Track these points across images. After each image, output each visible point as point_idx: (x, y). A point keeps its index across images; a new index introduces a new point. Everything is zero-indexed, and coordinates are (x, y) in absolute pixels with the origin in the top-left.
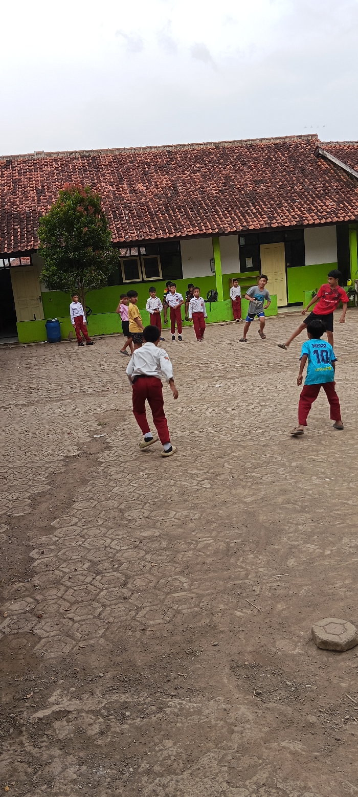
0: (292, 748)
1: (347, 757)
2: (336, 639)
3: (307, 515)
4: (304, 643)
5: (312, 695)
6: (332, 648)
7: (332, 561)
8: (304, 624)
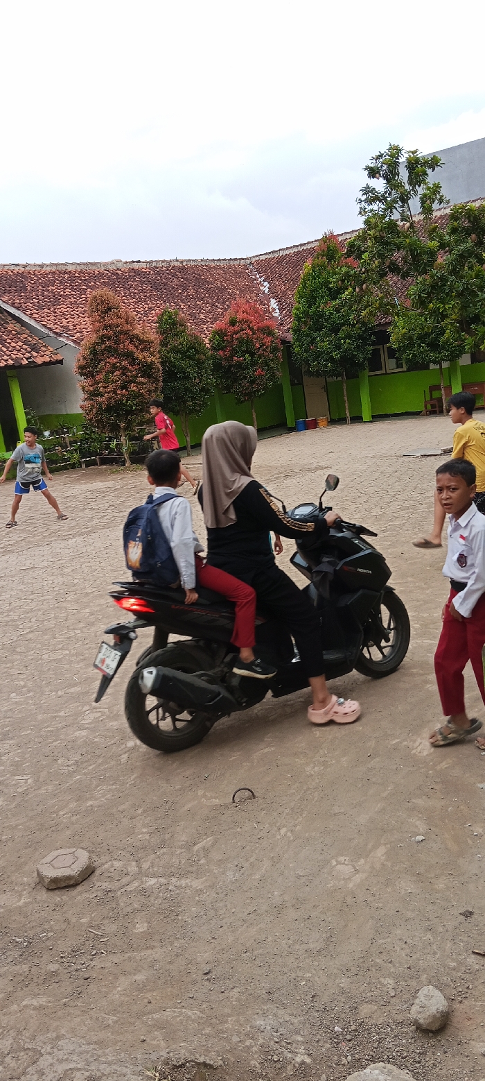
0: (35, 1004)
1: (100, 992)
2: (68, 872)
3: (11, 742)
4: (30, 890)
5: (49, 943)
6: (64, 885)
7: (50, 788)
8: (27, 868)
